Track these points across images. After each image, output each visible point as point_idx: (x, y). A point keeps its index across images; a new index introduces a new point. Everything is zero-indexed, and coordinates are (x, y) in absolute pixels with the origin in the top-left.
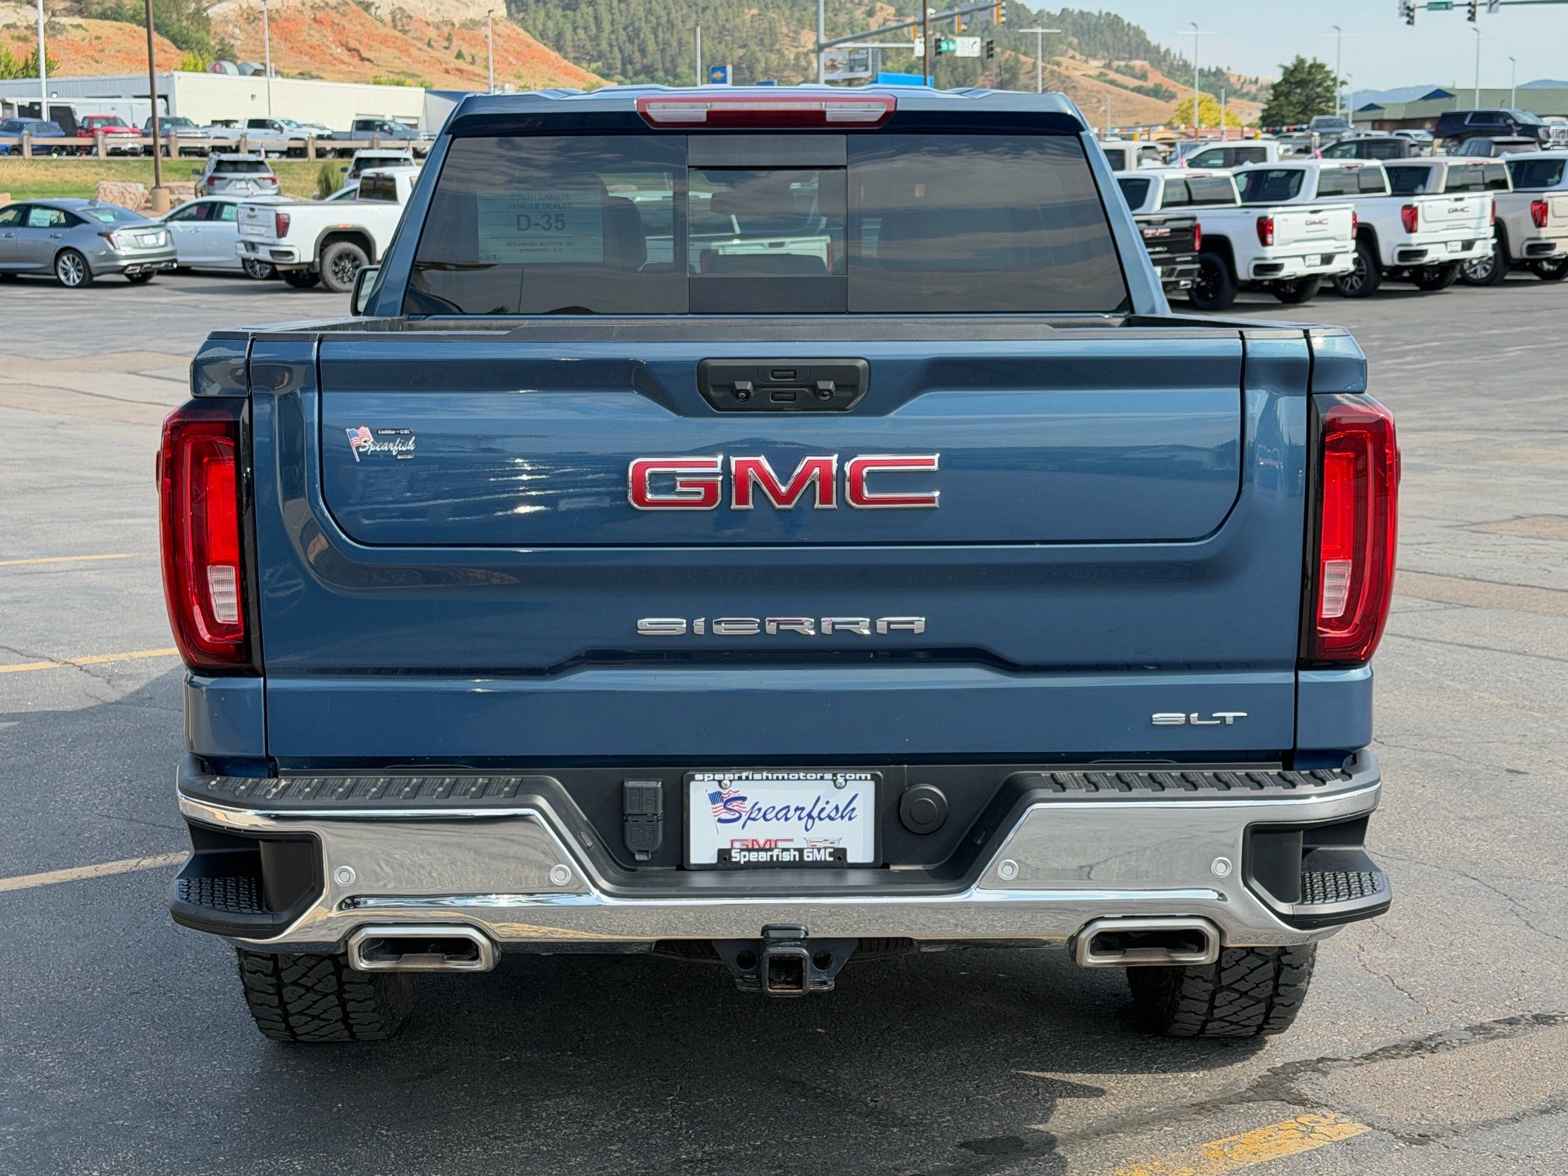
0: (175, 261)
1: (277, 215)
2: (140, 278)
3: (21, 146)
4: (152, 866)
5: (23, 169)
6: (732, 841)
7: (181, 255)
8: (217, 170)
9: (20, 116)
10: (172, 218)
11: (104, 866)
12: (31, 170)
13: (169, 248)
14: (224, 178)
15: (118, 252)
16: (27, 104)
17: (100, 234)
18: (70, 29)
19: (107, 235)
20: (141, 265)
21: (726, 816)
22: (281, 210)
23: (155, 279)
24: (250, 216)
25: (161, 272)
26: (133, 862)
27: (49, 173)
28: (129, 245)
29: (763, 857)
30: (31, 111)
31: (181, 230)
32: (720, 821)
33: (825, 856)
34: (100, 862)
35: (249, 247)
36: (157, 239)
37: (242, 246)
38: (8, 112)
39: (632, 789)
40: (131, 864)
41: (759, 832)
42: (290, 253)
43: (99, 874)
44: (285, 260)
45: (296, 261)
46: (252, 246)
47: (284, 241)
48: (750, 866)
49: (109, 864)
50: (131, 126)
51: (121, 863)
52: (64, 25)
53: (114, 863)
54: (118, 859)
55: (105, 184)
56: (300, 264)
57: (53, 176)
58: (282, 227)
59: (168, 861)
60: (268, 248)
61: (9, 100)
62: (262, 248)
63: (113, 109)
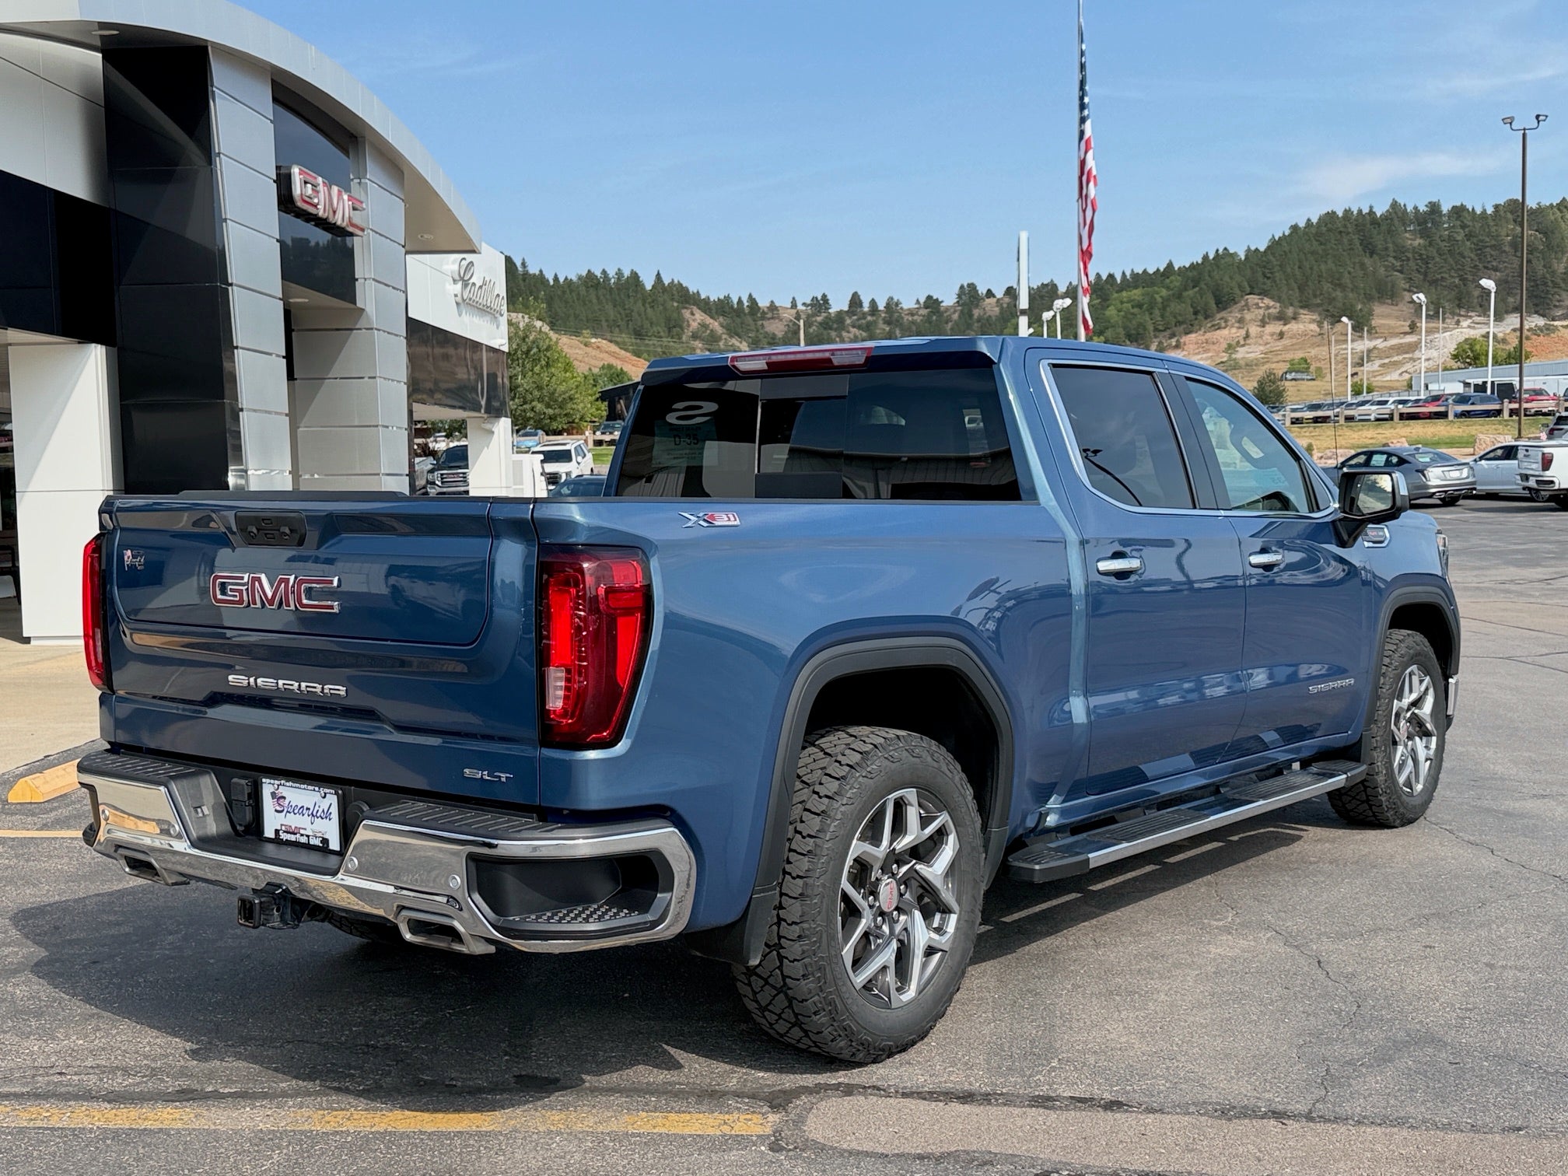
0: (1475, 489)
1: (1543, 454)
2: (1449, 500)
3: (1447, 412)
5: (1442, 428)
6: (282, 825)
7: (1481, 485)
8: (1557, 424)
9: (1475, 392)
10: (1481, 458)
12: (1448, 428)
13: (1470, 480)
14: (1562, 429)
15: (1429, 483)
16: (1480, 383)
17: (1417, 471)
18: (1560, 328)
19: (1422, 472)
20: (1446, 492)
21: (278, 808)
22: (1546, 450)
23: (1461, 502)
24: (1525, 456)
25: (1466, 497)
27: (1461, 430)
28: (1438, 478)
29: (292, 838)
30: (1480, 388)
31: (1486, 466)
32: (276, 811)
33: (317, 842)
35: (1524, 478)
36: (1461, 474)
37: (1519, 477)
38: (1467, 389)
39: (235, 783)
41: (294, 821)
42: (1552, 482)
44: (1547, 487)
45: (1556, 487)
46: (1526, 477)
47: (1547, 473)
48: (288, 843)
50: (1552, 395)
52: (1556, 326)
55: (1481, 436)
56: (1559, 490)
57: (1463, 431)
58: (1547, 462)
60: (1535, 479)
61: (1468, 381)
62: (1531, 478)
63: (1544, 383)
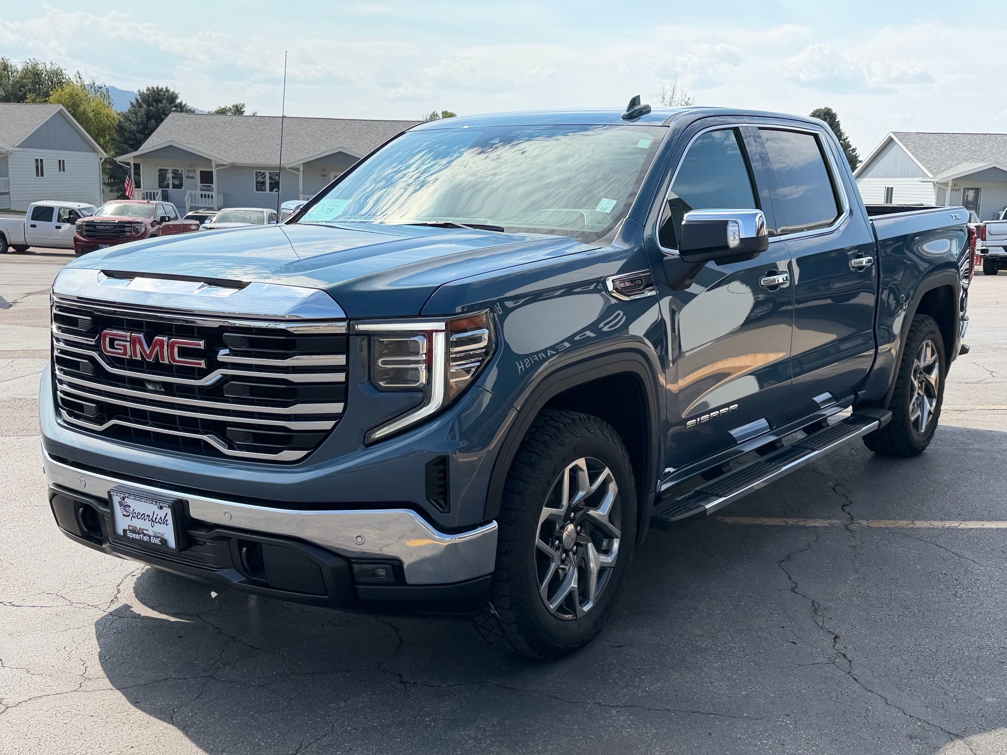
4: (952, 522)
11: (979, 526)
26: (962, 526)
34: (980, 529)
40: (964, 525)
43: (982, 522)
49: (976, 527)
51: (969, 527)
53: (973, 527)
54: (971, 529)
59: (943, 523)
